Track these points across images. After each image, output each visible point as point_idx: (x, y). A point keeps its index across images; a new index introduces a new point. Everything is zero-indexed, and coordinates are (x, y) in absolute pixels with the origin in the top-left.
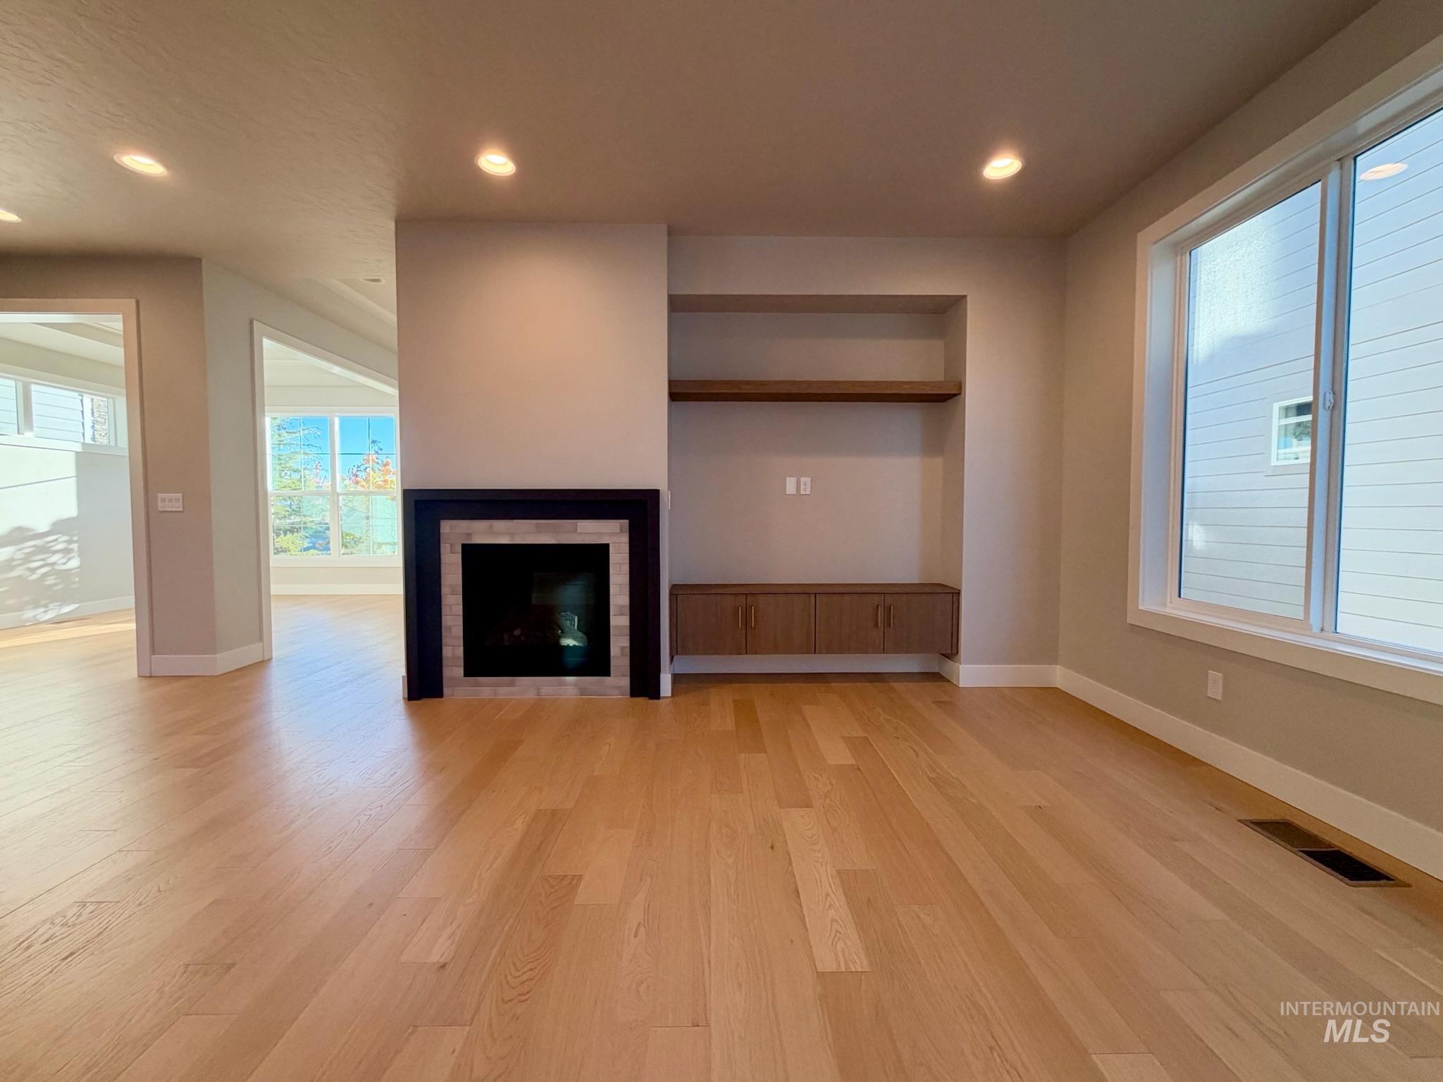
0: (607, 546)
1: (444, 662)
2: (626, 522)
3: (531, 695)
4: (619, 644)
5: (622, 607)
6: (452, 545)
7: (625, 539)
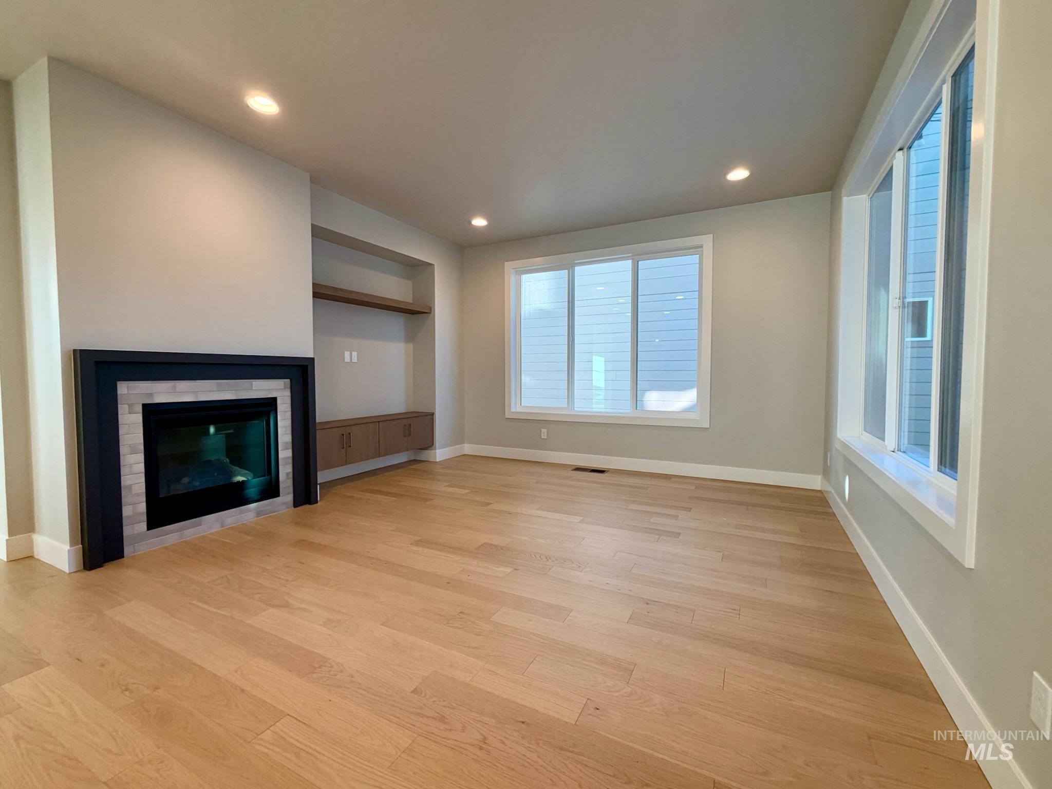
0: (275, 399)
1: (125, 522)
2: (288, 381)
3: (216, 528)
4: (285, 471)
5: (287, 443)
6: (131, 406)
7: (288, 393)
